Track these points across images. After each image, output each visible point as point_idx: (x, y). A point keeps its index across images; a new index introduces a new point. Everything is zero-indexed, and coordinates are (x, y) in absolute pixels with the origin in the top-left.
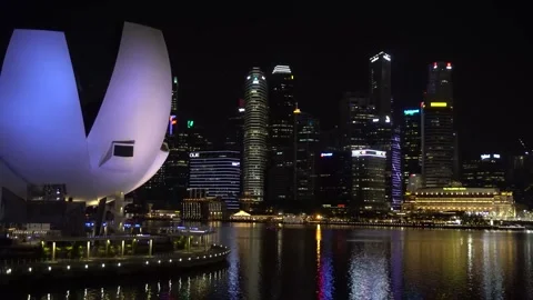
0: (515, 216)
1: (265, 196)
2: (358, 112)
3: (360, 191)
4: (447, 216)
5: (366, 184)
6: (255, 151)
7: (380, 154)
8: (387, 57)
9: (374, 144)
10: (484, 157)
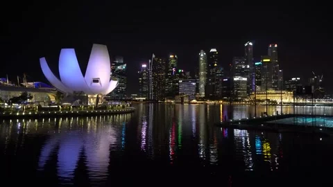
0: (292, 101)
1: (205, 94)
2: (238, 64)
3: (237, 92)
4: (263, 101)
5: (239, 90)
6: (202, 79)
7: (245, 79)
8: (251, 44)
9: (243, 76)
10: (293, 79)
